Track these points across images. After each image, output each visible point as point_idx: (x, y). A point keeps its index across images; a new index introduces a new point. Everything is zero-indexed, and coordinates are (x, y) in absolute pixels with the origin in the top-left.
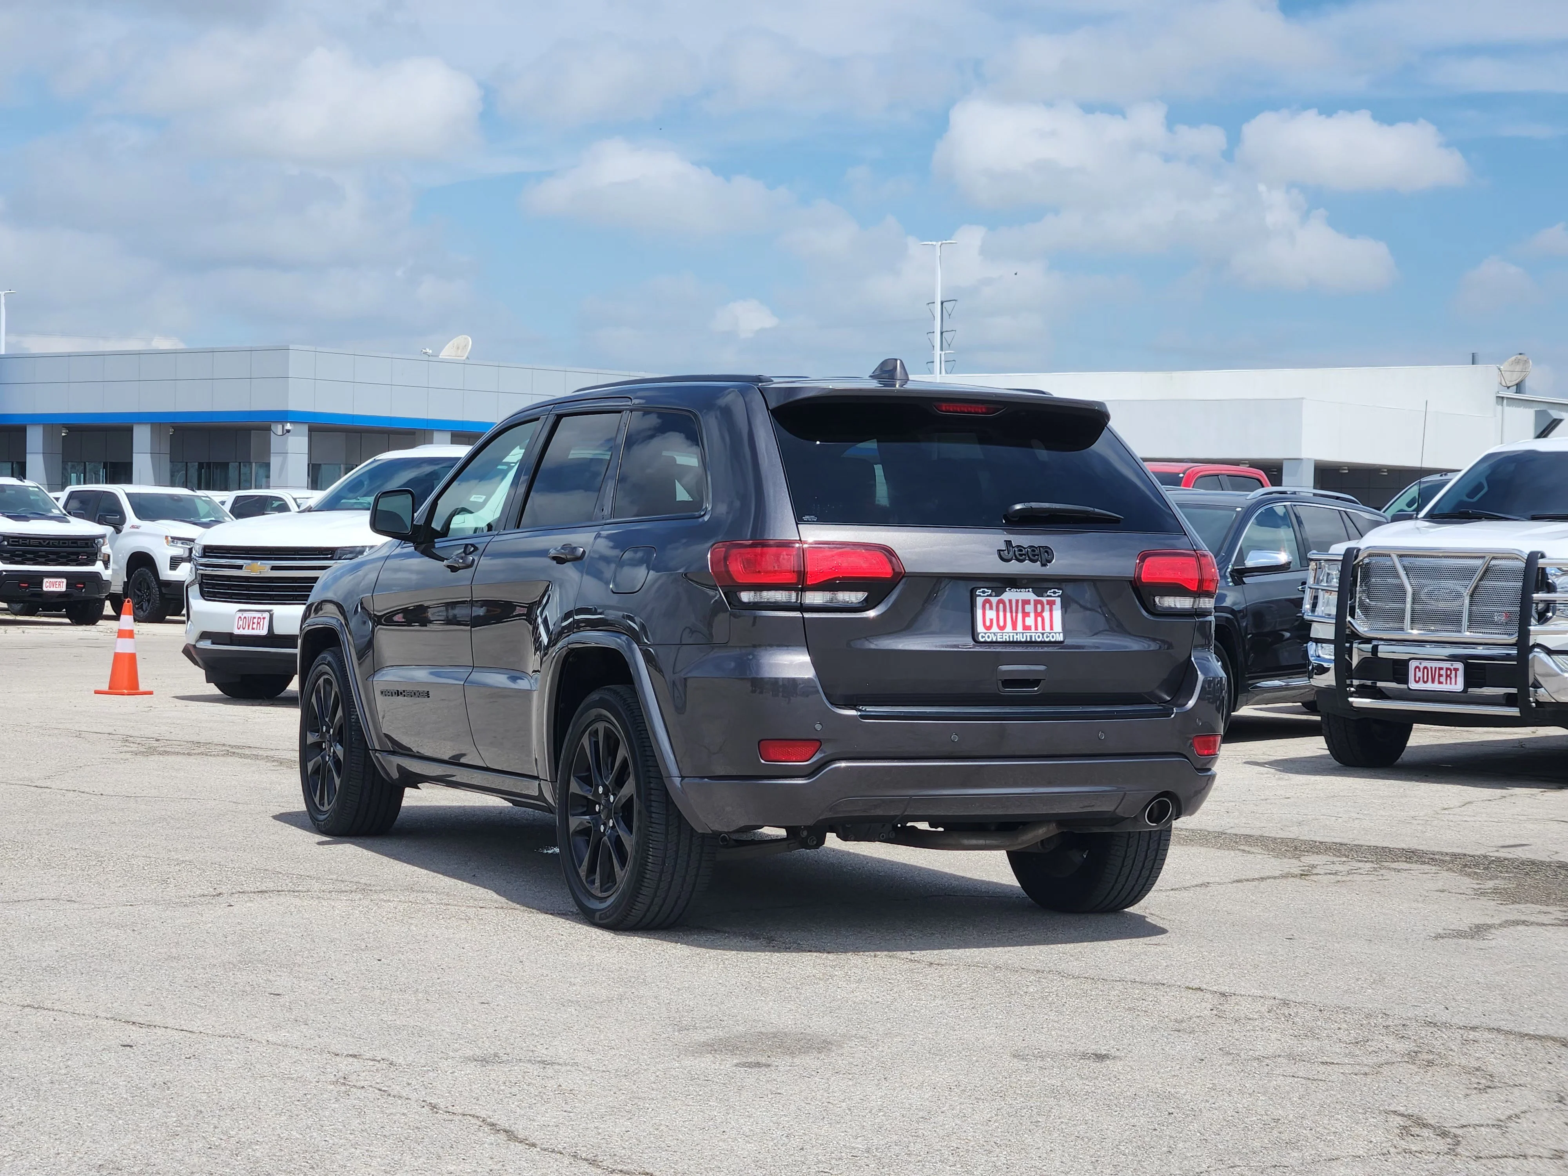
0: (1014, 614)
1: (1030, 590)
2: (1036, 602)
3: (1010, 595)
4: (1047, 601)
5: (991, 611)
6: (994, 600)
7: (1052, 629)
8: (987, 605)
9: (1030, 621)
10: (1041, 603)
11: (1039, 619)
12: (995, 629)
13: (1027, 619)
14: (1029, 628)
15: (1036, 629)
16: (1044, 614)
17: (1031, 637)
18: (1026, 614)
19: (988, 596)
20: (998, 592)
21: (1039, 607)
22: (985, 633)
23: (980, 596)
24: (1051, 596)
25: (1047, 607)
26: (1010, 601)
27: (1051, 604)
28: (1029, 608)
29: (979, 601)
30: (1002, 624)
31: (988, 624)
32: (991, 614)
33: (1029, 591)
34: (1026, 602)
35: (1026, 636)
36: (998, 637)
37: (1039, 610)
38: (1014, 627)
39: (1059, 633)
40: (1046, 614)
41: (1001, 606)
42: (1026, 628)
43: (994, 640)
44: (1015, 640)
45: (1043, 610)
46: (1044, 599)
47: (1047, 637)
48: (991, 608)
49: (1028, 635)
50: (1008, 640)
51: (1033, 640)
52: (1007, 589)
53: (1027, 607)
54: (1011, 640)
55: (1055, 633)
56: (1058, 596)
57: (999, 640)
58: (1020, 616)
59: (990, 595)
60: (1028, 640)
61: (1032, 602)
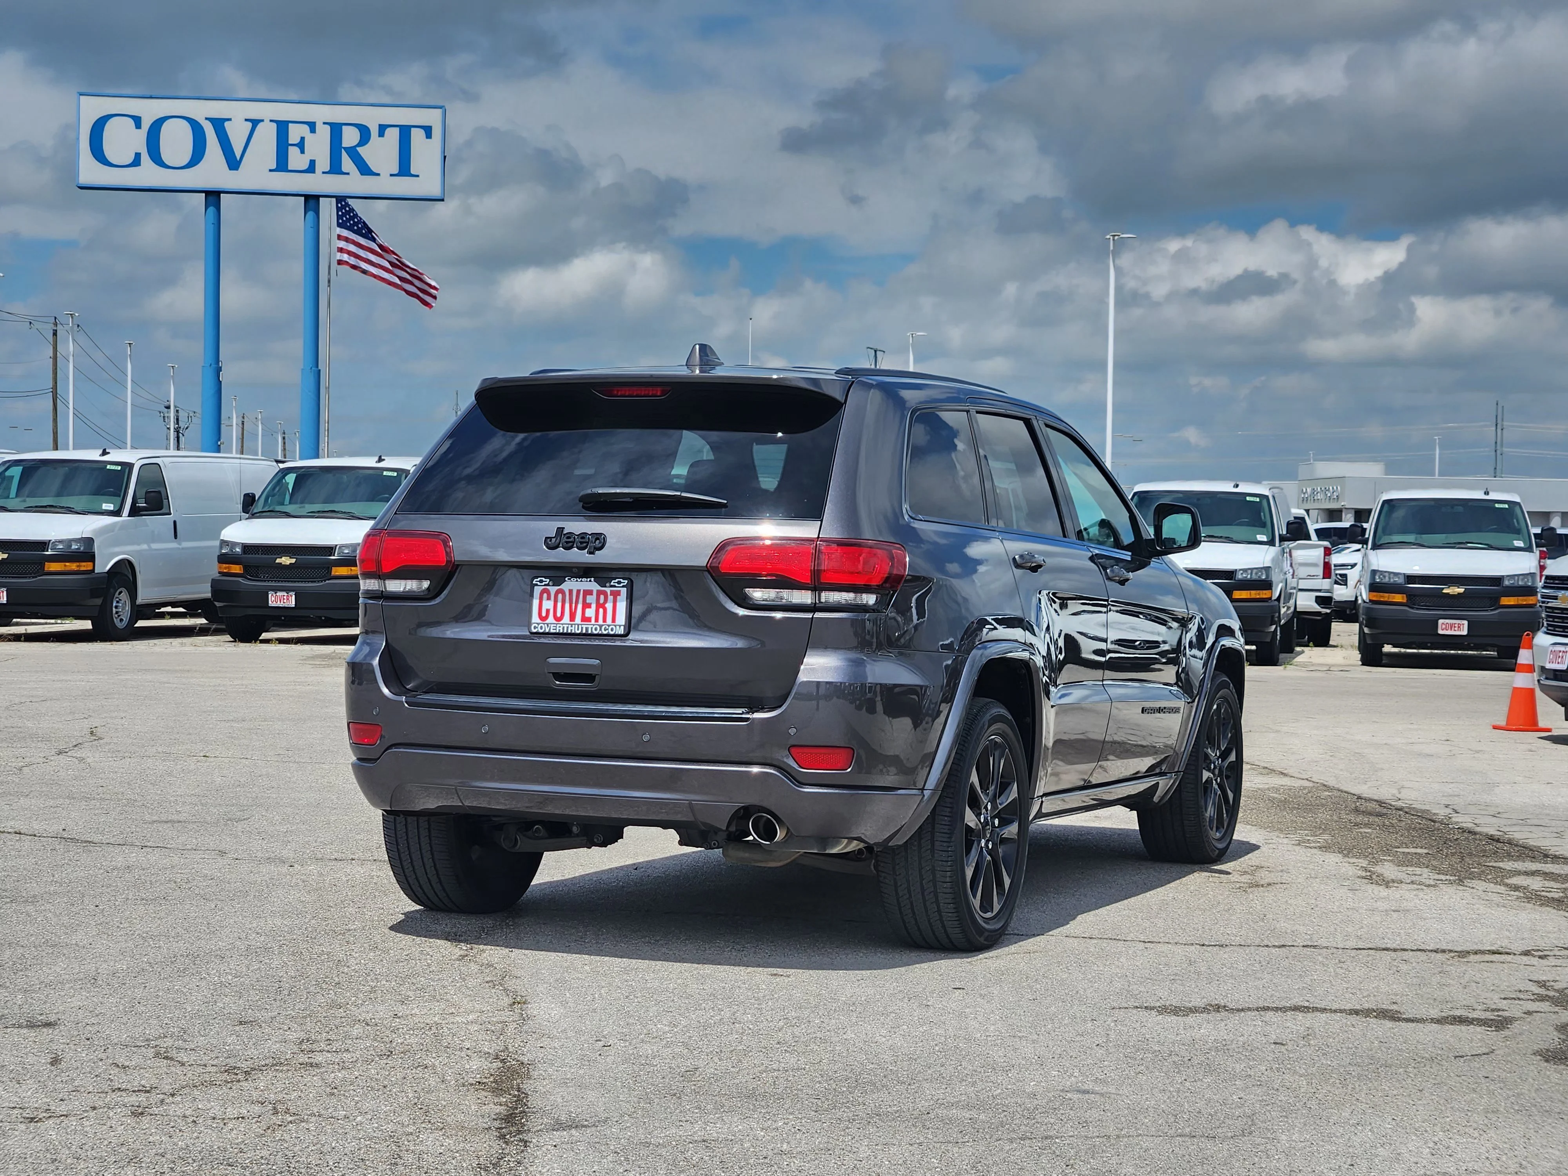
0: (574, 605)
1: (592, 579)
2: (599, 593)
3: (571, 585)
4: (611, 591)
5: (549, 602)
6: (553, 589)
7: (614, 620)
8: (545, 595)
9: (590, 613)
10: (605, 593)
11: (601, 610)
12: (551, 619)
13: (587, 610)
14: (589, 619)
15: (597, 620)
16: (607, 605)
17: (587, 629)
18: (586, 606)
19: (545, 585)
20: (557, 581)
21: (602, 597)
22: (538, 624)
23: (537, 585)
24: (615, 586)
25: (611, 598)
26: (571, 591)
27: (616, 594)
28: (591, 599)
29: (537, 590)
30: (559, 615)
31: (544, 614)
32: (548, 605)
33: (590, 581)
34: (588, 592)
35: (582, 628)
36: (552, 628)
37: (602, 601)
38: (572, 617)
39: (620, 626)
40: (609, 606)
41: (560, 596)
42: (585, 619)
43: (547, 631)
44: (569, 631)
45: (606, 601)
46: (608, 590)
47: (605, 630)
48: (549, 598)
49: (584, 627)
50: (561, 631)
51: (590, 632)
52: (566, 579)
53: (588, 597)
54: (565, 631)
55: (615, 626)
56: (623, 586)
57: (552, 631)
58: (580, 606)
59: (548, 585)
60: (584, 631)
61: (595, 593)
